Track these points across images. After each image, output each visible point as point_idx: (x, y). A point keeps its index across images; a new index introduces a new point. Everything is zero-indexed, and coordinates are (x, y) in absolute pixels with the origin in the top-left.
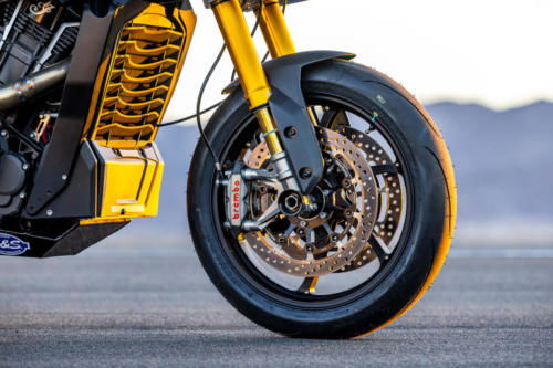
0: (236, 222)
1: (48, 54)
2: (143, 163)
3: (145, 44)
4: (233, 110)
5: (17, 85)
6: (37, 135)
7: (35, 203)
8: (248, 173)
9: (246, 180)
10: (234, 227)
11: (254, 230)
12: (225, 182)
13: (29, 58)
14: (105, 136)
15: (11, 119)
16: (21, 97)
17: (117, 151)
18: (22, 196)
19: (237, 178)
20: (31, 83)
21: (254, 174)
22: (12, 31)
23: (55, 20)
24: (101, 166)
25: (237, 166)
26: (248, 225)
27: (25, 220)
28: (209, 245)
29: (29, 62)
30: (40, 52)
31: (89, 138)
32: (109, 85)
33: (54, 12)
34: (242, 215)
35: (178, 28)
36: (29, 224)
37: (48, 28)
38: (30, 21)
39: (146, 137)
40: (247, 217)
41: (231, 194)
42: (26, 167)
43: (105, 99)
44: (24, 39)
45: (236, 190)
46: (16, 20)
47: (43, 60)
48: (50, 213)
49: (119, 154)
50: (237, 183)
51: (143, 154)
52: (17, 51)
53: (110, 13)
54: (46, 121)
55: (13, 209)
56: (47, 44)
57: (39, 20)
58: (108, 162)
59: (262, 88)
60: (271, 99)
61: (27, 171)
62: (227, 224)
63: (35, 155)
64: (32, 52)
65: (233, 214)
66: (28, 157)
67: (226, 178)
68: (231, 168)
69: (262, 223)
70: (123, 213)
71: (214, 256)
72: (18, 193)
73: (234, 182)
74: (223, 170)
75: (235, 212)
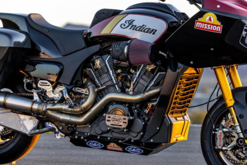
0: (220, 147)
1: (153, 83)
2: (184, 122)
3: (186, 79)
4: (219, 106)
5: (142, 95)
6: (147, 111)
7: (146, 137)
8: (225, 130)
9: (224, 132)
10: (219, 149)
11: (227, 150)
12: (216, 133)
13: (146, 84)
14: (172, 113)
15: (138, 106)
16: (143, 99)
17: (176, 118)
18: (142, 134)
19: (220, 131)
20: (147, 94)
21: (227, 130)
22: (140, 74)
23: (156, 71)
24: (171, 125)
25: (221, 127)
26: (224, 148)
27: (142, 143)
28: (209, 154)
29: (146, 85)
30: (150, 82)
31: (167, 115)
32: (175, 96)
33: (156, 68)
34: (222, 145)
35: (198, 73)
36: (144, 144)
37: (153, 74)
38: (147, 71)
39: (185, 111)
40: (224, 146)
41: (218, 137)
42: (143, 123)
43: (174, 101)
44: (144, 77)
45: (220, 136)
46: (142, 70)
47: (150, 85)
48: (152, 141)
49: (177, 119)
50: (221, 133)
51: (184, 118)
52: (141, 81)
53: (178, 71)
54: (150, 106)
55: (138, 138)
56: (152, 80)
57: (149, 70)
58: (174, 123)
59: (231, 100)
60: (234, 104)
61: (144, 125)
62: (216, 148)
63: (146, 119)
64: (147, 82)
65: (219, 144)
66: (144, 119)
67: (216, 131)
68: (218, 127)
69: (229, 148)
70: (177, 140)
71: (210, 158)
72: (140, 132)
73: (219, 133)
74: (216, 128)
75: (219, 143)
